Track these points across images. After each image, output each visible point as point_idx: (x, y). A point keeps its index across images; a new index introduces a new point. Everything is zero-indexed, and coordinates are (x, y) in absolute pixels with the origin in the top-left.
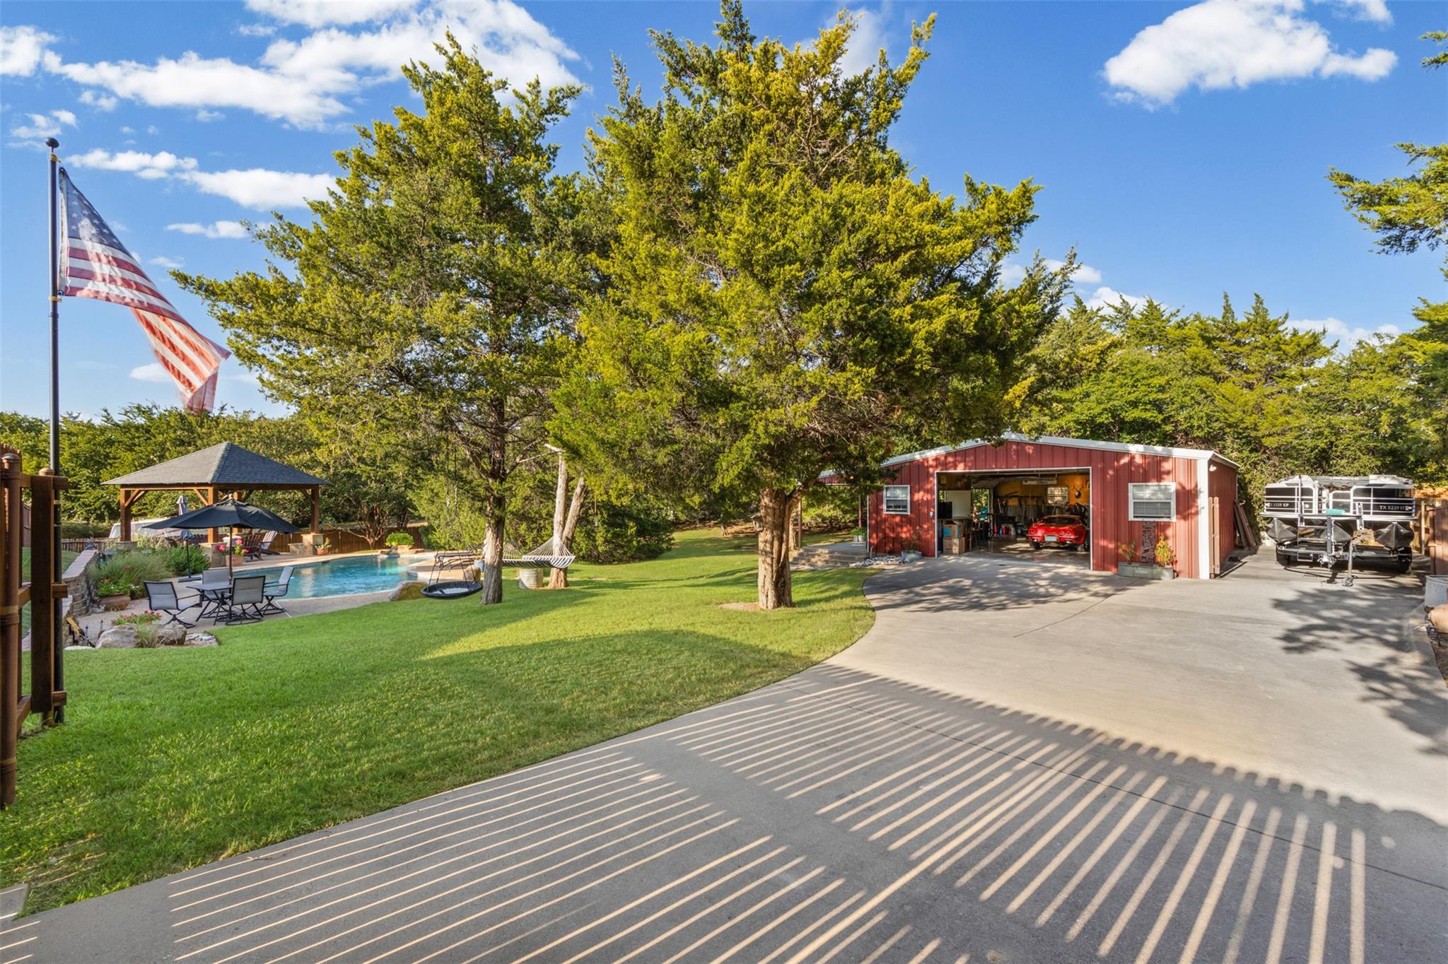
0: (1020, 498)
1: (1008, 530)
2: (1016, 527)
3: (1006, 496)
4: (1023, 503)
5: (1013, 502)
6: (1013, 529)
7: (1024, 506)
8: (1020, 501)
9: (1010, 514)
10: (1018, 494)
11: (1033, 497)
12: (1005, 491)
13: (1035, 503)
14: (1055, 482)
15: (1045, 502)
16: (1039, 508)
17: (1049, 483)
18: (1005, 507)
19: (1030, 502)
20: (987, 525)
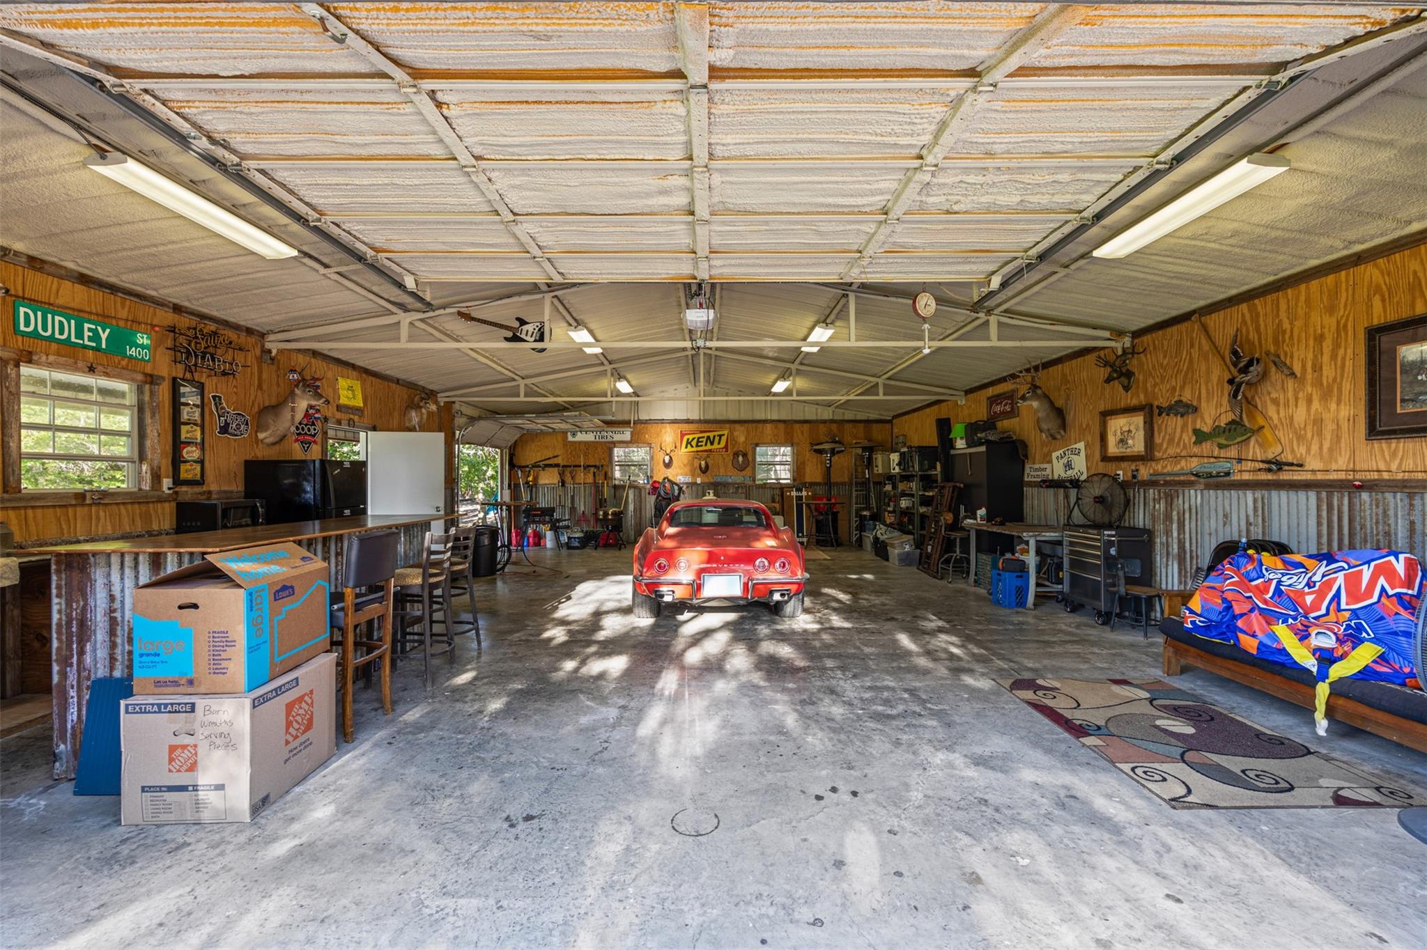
0: (563, 469)
1: (539, 538)
2: (555, 528)
3: (535, 466)
4: (568, 479)
5: (549, 478)
6: (549, 535)
7: (569, 486)
8: (561, 474)
9: (543, 503)
10: (559, 461)
11: (587, 467)
12: (531, 455)
13: (590, 479)
14: (627, 436)
15: (608, 476)
16: (597, 489)
17: (617, 437)
18: (533, 487)
19: (581, 476)
20: (493, 532)
